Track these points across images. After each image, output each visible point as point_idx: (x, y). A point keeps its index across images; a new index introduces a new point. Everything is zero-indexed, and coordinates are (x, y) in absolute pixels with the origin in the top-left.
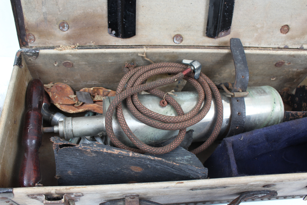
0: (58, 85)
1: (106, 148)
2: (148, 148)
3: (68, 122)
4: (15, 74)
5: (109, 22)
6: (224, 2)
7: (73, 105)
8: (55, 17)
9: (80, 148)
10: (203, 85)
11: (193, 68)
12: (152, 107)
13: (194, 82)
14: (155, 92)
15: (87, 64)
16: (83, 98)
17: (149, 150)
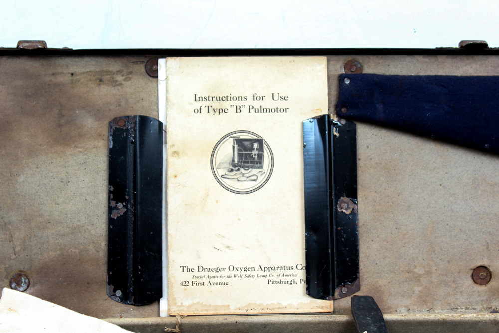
5: (111, 273)
6: (337, 227)
8: (5, 264)
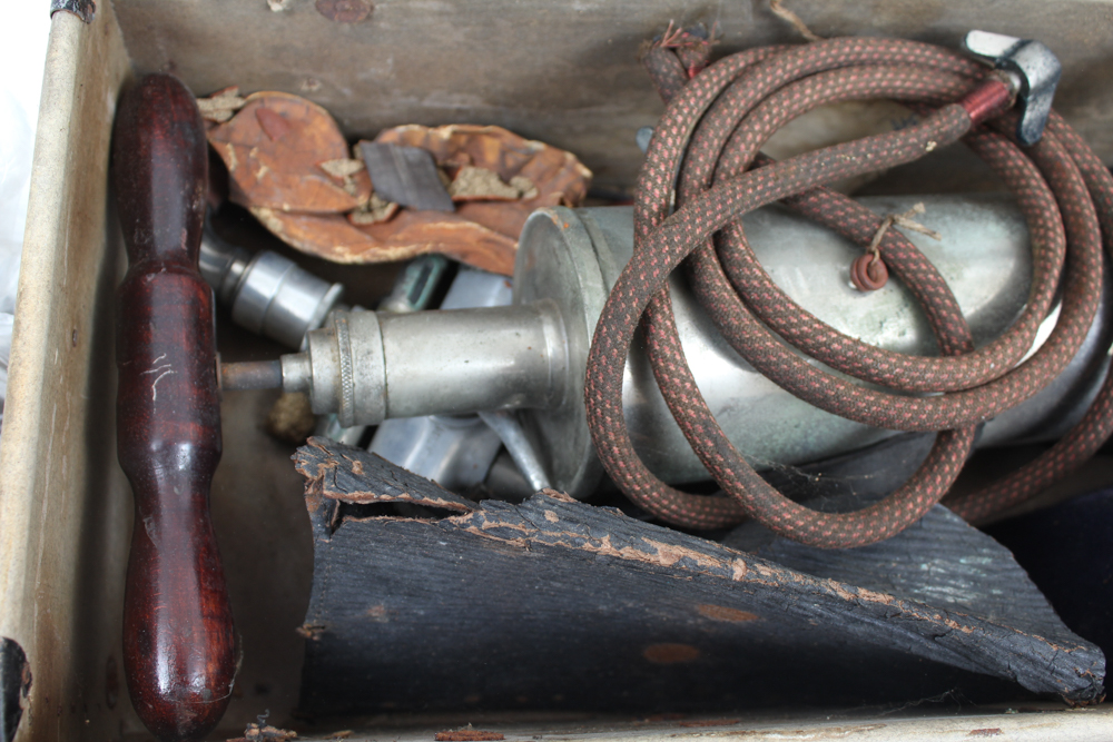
0: (267, 105)
1: (611, 533)
2: (801, 523)
3: (366, 346)
4: (66, 67)
7: (346, 215)
9: (472, 529)
10: (1055, 176)
11: (1016, 83)
12: (811, 289)
13: (1009, 157)
14: (827, 206)
15: (448, 14)
16: (399, 179)
17: (804, 529)
